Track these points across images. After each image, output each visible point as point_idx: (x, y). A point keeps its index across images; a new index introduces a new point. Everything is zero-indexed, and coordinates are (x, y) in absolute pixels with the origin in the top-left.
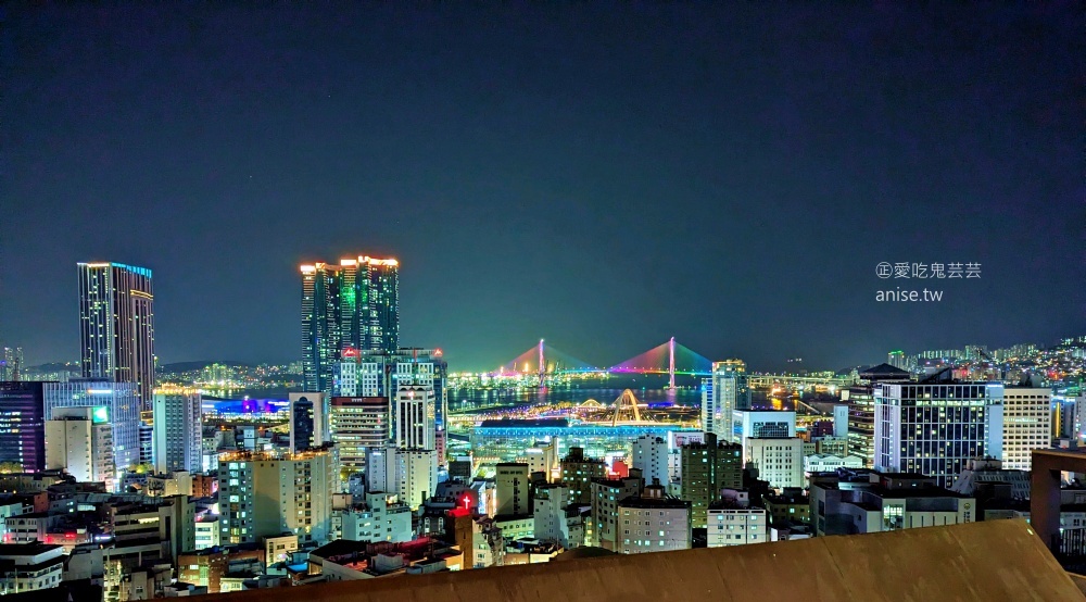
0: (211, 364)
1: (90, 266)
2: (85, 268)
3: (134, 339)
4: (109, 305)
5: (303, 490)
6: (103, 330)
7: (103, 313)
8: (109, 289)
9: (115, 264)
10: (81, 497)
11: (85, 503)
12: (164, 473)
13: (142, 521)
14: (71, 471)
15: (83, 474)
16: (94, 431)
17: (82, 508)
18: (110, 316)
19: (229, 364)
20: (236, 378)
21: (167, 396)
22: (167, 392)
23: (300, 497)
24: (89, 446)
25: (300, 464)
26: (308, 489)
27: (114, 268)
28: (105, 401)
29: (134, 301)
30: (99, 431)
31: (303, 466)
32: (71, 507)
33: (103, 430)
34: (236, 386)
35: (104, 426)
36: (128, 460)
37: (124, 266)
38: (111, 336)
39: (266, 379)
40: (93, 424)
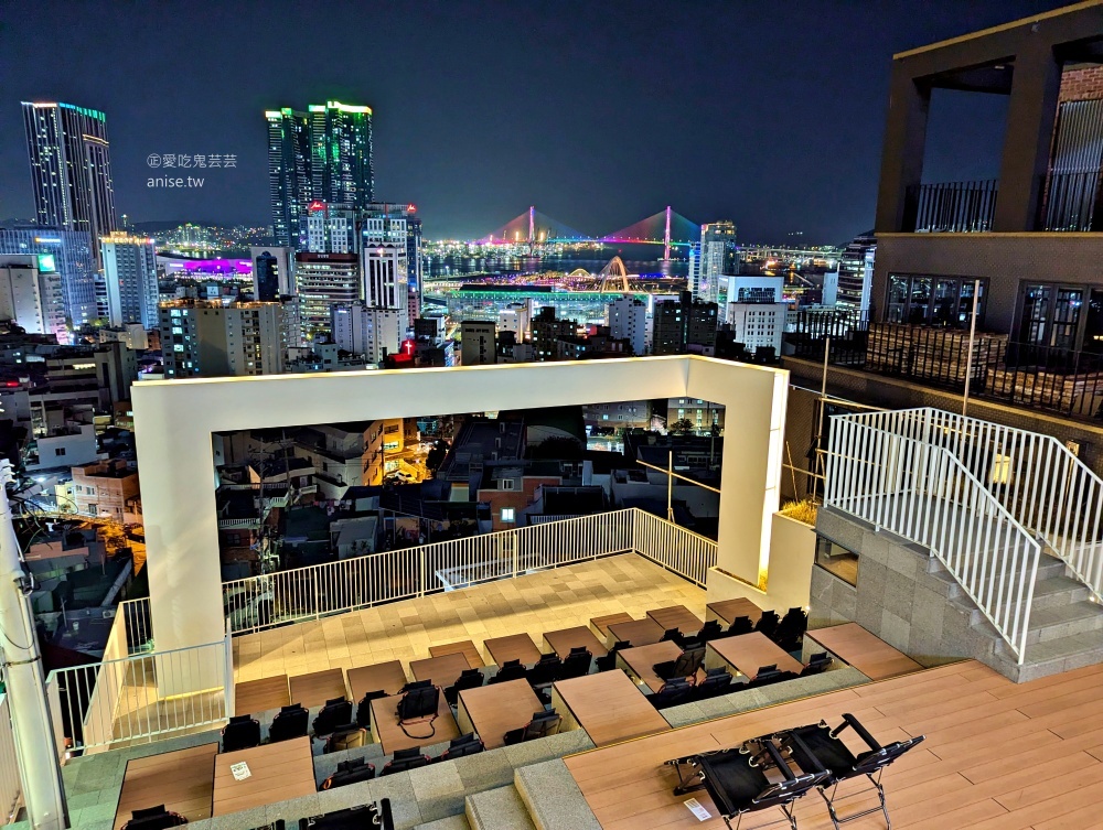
0: (183, 225)
1: (36, 105)
2: (31, 107)
3: (91, 190)
4: (60, 151)
5: (252, 341)
6: (56, 179)
7: (54, 159)
8: (59, 133)
9: (63, 105)
10: (29, 349)
11: (34, 354)
12: (120, 326)
13: (77, 367)
14: (20, 323)
15: (32, 324)
16: (41, 280)
17: (31, 359)
18: (62, 163)
19: (204, 225)
20: (211, 239)
21: (117, 246)
22: (116, 240)
23: (249, 347)
24: (37, 296)
25: (247, 313)
26: (257, 340)
27: (63, 109)
28: (53, 251)
29: (87, 147)
30: (47, 281)
31: (250, 315)
32: (18, 358)
33: (50, 279)
34: (211, 248)
35: (52, 276)
36: (84, 314)
37: (73, 107)
38: (65, 186)
39: (243, 242)
40: (40, 273)
